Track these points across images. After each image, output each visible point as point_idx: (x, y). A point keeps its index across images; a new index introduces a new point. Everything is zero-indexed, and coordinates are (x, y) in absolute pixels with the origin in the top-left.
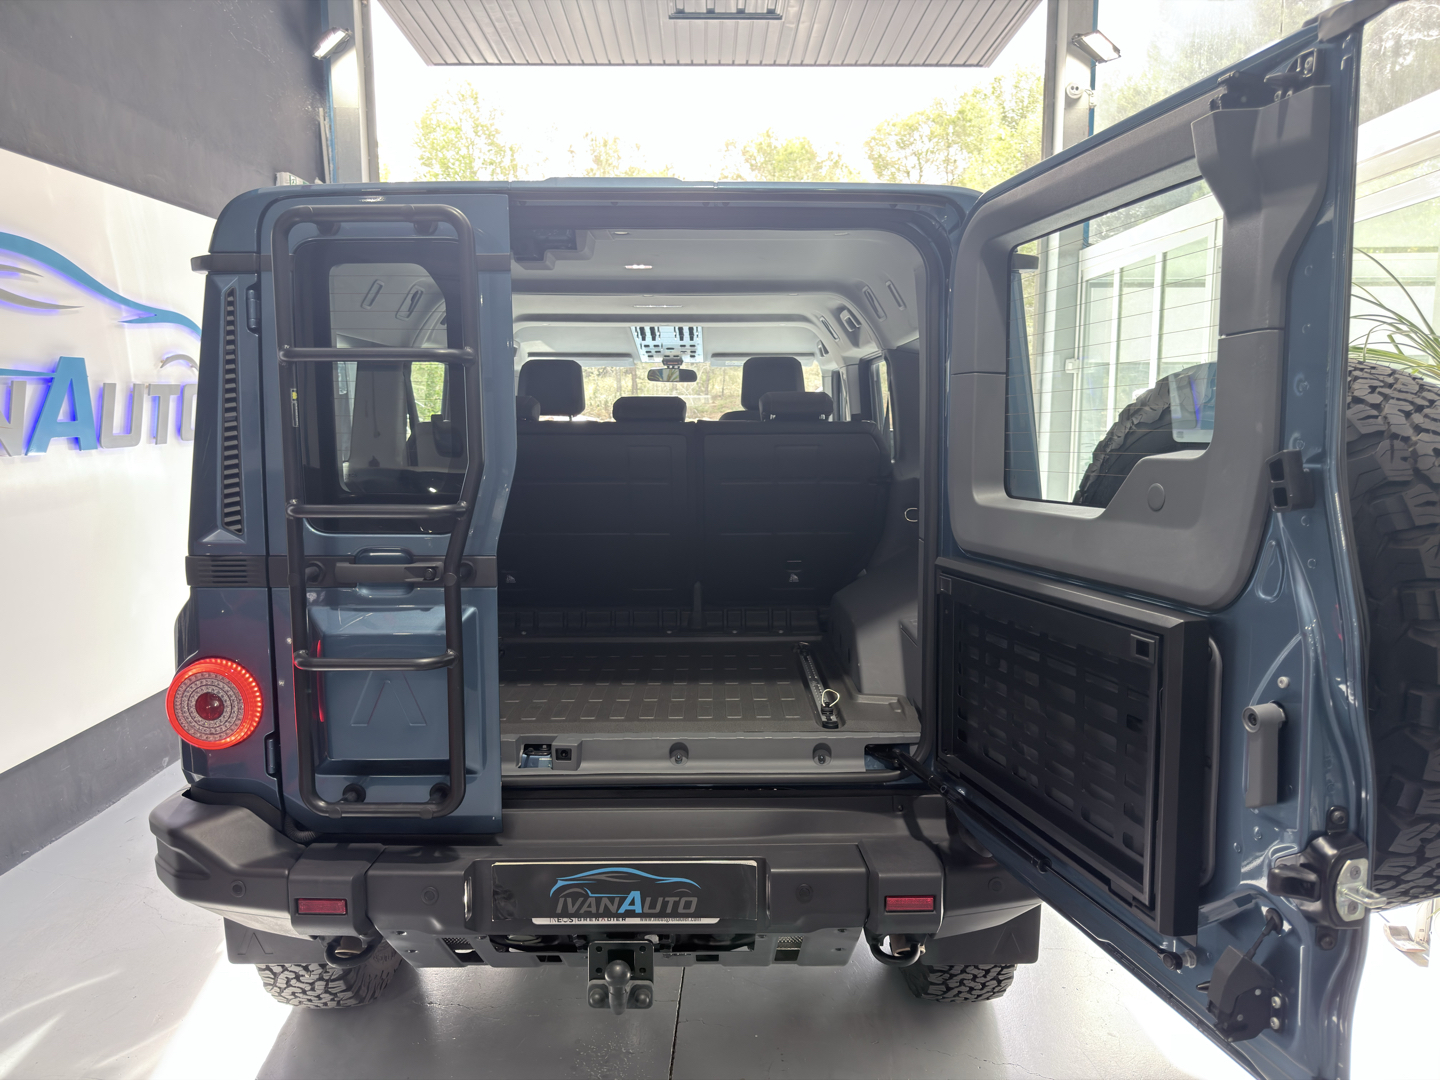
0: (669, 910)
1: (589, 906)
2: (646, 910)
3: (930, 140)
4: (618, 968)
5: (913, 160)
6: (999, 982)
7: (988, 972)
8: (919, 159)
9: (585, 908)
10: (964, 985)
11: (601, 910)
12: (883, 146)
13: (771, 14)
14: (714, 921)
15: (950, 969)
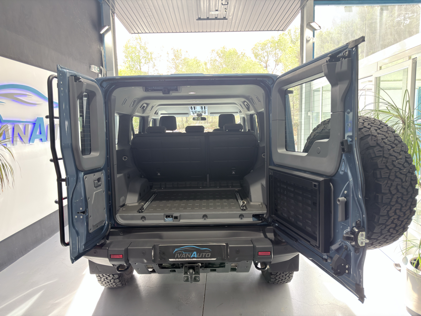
0: (203, 257)
1: (183, 256)
2: (198, 257)
3: (270, 48)
4: (191, 271)
5: (265, 54)
6: (289, 277)
7: (286, 275)
8: (267, 53)
9: (182, 256)
10: (280, 278)
11: (186, 257)
12: (257, 50)
13: (225, 18)
14: (215, 259)
15: (276, 274)
